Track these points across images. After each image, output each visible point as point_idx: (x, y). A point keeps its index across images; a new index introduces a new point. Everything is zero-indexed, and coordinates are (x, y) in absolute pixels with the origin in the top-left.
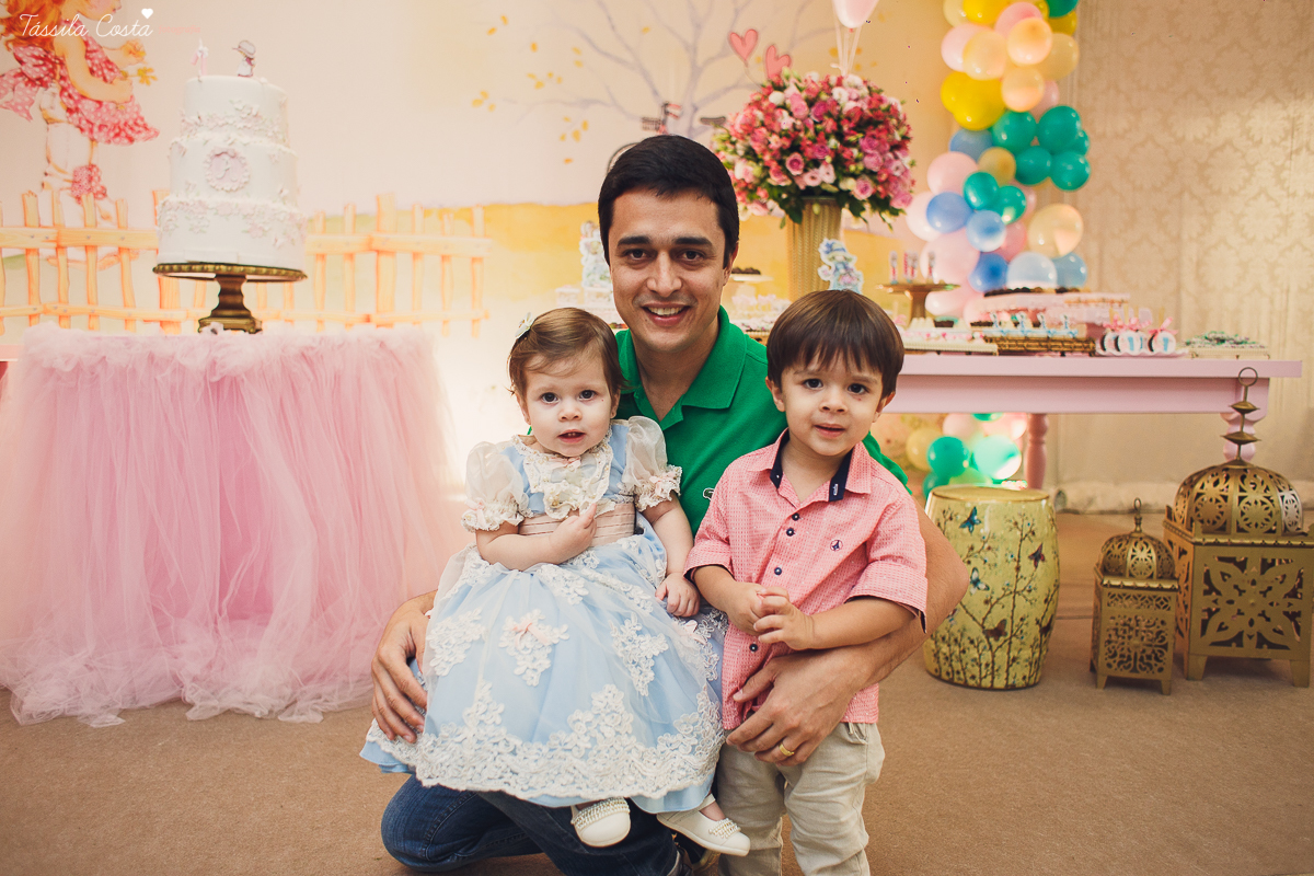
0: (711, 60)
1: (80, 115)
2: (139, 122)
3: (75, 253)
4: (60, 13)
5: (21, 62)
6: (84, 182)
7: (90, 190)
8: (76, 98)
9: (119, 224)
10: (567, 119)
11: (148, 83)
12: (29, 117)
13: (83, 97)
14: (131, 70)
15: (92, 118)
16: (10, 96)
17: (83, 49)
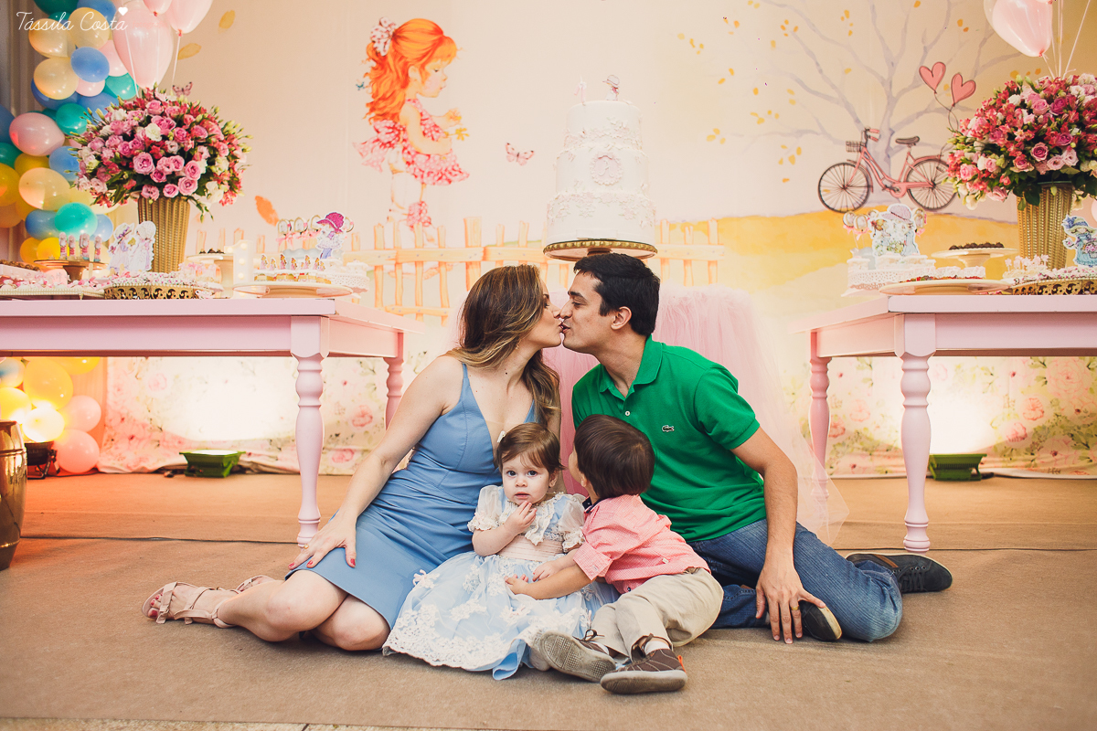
0: (904, 91)
1: (415, 166)
2: (456, 168)
3: (408, 268)
4: (405, 95)
5: (378, 132)
6: (417, 214)
7: (420, 220)
8: (413, 153)
9: (439, 244)
10: (784, 147)
11: (463, 139)
12: (381, 170)
13: (418, 153)
14: (452, 130)
15: (423, 168)
16: (369, 156)
17: (419, 118)
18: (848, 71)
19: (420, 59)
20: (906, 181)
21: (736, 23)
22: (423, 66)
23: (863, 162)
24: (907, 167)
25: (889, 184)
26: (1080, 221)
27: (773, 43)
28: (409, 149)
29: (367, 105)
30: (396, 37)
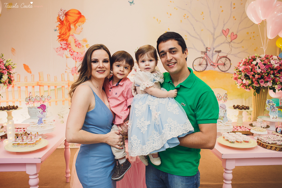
0: (218, 37)
1: (73, 56)
4: (70, 34)
5: (61, 45)
6: (74, 71)
8: (73, 52)
12: (63, 57)
13: (74, 52)
15: (76, 56)
16: (59, 52)
17: (74, 41)
18: (202, 30)
19: (74, 22)
20: (217, 63)
21: (171, 14)
22: (75, 25)
23: (205, 57)
24: (218, 59)
25: (212, 64)
26: (271, 101)
27: (181, 21)
28: (71, 50)
29: (58, 36)
30: (66, 14)
